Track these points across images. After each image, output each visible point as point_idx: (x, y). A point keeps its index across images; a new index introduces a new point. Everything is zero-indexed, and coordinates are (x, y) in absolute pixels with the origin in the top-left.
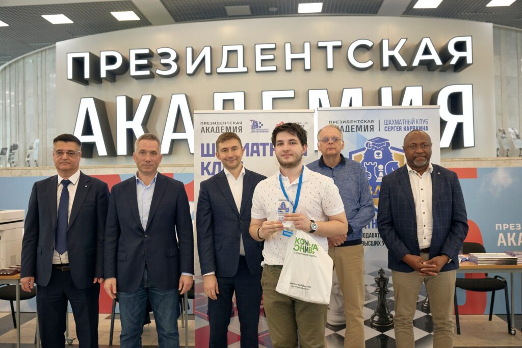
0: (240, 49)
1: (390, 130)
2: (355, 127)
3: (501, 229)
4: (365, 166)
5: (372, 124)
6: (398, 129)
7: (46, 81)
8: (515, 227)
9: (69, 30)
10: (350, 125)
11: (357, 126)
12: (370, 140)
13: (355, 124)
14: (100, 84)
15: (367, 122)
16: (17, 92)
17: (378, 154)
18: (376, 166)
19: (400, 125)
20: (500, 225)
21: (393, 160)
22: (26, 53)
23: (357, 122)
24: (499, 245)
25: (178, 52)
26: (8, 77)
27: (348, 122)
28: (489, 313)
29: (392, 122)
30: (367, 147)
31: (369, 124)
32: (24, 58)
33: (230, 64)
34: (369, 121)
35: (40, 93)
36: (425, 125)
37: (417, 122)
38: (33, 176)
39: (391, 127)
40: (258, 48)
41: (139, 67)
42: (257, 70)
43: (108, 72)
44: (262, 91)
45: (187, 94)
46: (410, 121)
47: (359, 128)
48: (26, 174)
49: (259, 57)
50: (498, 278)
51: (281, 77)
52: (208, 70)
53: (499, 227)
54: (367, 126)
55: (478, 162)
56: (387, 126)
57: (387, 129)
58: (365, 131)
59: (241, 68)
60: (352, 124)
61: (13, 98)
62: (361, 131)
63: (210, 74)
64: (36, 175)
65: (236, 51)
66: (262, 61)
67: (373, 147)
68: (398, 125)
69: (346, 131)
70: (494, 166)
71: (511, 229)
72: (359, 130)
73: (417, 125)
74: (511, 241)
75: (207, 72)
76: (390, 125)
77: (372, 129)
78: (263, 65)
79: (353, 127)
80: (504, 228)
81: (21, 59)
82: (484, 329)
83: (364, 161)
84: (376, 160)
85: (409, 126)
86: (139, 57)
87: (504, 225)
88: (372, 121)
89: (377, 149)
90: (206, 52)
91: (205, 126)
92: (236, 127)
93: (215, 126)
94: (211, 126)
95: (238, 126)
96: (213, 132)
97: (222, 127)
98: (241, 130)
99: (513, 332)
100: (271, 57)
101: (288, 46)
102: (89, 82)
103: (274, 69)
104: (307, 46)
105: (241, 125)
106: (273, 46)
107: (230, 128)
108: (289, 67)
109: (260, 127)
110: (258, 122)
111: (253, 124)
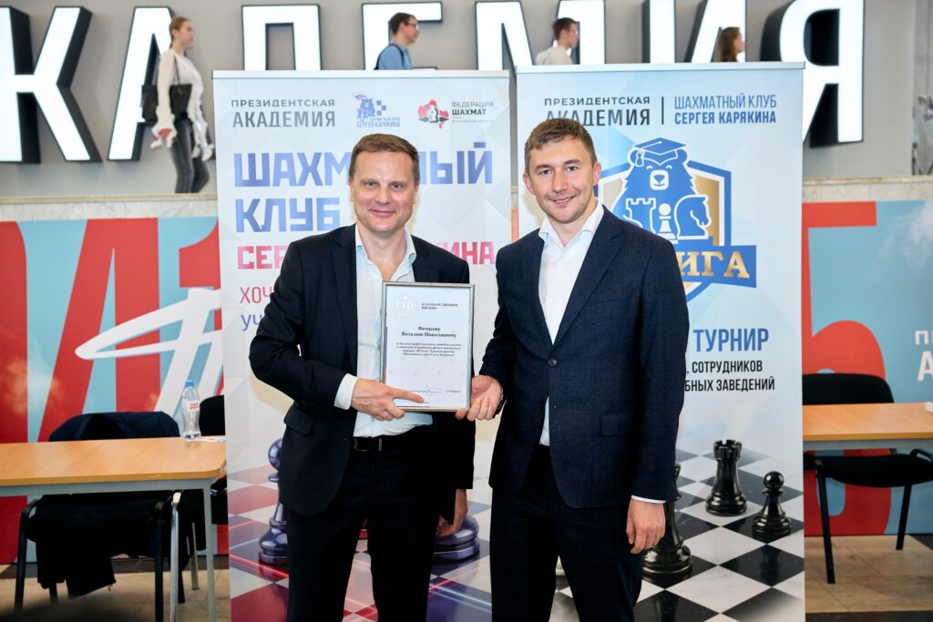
1: (687, 120)
2: (605, 114)
3: (926, 342)
4: (627, 208)
5: (646, 106)
6: (707, 120)
10: (594, 108)
11: (611, 112)
12: (639, 146)
13: (606, 107)
15: (634, 101)
17: (659, 178)
18: (654, 207)
19: (712, 109)
20: (926, 333)
21: (693, 193)
23: (611, 101)
24: (921, 378)
27: (590, 101)
28: (896, 529)
29: (692, 103)
30: (634, 161)
31: (639, 107)
34: (638, 100)
36: (769, 109)
37: (750, 102)
39: (690, 114)
44: (363, 5)
46: (734, 99)
47: (615, 117)
50: (919, 455)
53: (922, 337)
54: (634, 112)
55: (880, 186)
56: (681, 111)
57: (680, 118)
58: (629, 123)
60: (599, 107)
62: (621, 124)
67: (647, 163)
68: (705, 110)
72: (615, 122)
73: (752, 109)
76: (688, 110)
77: (646, 119)
79: (601, 114)
83: (626, 195)
84: (655, 194)
85: (732, 111)
88: (647, 100)
89: (657, 168)
91: (242, 110)
92: (320, 114)
93: (267, 111)
94: (257, 111)
95: (325, 110)
96: (262, 125)
97: (285, 113)
98: (331, 121)
105: (331, 109)
107: (305, 114)
109: (379, 113)
110: (374, 102)
111: (363, 105)
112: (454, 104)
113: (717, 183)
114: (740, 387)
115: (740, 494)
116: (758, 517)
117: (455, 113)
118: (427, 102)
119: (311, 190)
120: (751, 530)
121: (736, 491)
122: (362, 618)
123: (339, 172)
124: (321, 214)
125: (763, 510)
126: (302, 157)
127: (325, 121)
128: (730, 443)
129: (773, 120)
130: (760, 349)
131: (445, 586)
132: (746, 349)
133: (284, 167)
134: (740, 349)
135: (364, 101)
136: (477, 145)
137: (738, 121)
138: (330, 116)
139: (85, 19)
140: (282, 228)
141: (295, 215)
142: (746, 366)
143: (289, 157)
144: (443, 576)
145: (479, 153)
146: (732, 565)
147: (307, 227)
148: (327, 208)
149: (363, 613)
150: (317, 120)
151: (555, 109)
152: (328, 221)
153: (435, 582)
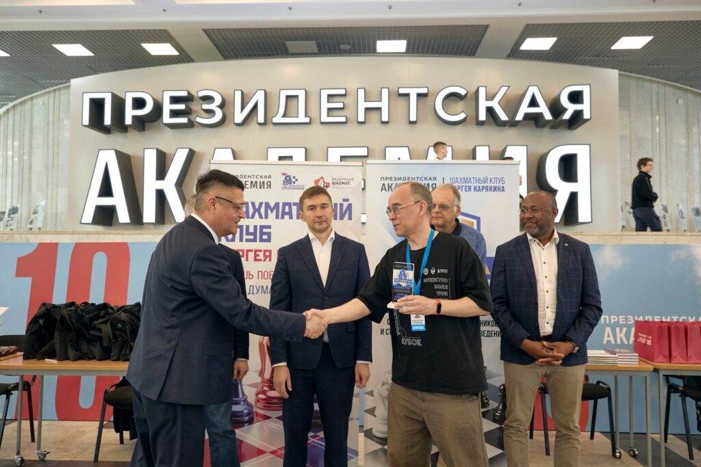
0: (301, 94)
3: (608, 322)
6: (468, 189)
7: (59, 128)
8: (627, 320)
9: (89, 64)
14: (125, 134)
15: (428, 179)
16: (21, 141)
19: (470, 184)
20: (607, 317)
22: (34, 92)
24: (605, 342)
25: (226, 97)
26: (11, 122)
27: (405, 178)
28: (590, 429)
29: (459, 181)
31: (432, 182)
32: (32, 99)
33: (289, 113)
34: (430, 179)
35: (50, 143)
36: (502, 185)
37: (491, 181)
38: (16, 242)
40: (324, 94)
41: (174, 114)
42: (322, 121)
43: (135, 118)
44: (328, 148)
45: (234, 148)
46: (482, 179)
48: (7, 240)
49: (325, 105)
50: (601, 384)
51: (352, 130)
52: (261, 119)
53: (605, 319)
54: (429, 184)
59: (302, 118)
61: (16, 149)
63: (264, 124)
64: (20, 242)
65: (297, 96)
66: (329, 109)
68: (466, 184)
70: (601, 242)
71: (621, 322)
73: (492, 185)
74: (621, 338)
75: (259, 121)
78: (330, 114)
80: (612, 321)
81: (28, 99)
85: (481, 185)
86: (175, 100)
87: (612, 317)
90: (259, 97)
92: (263, 182)
98: (269, 186)
99: (618, 454)
100: (341, 105)
101: (361, 92)
102: (112, 131)
103: (343, 119)
104: (385, 93)
105: (269, 180)
106: (343, 92)
107: (256, 182)
108: (361, 118)
109: (294, 183)
110: (292, 177)
111: (286, 179)
112: (333, 179)
113: (473, 223)
114: (486, 335)
115: (485, 396)
116: (496, 410)
117: (333, 183)
119: (257, 221)
120: (492, 417)
122: (272, 456)
123: (272, 212)
124: (262, 233)
125: (499, 406)
126: (253, 204)
127: (266, 186)
129: (503, 190)
131: (319, 440)
135: (287, 177)
136: (345, 200)
137: (484, 190)
138: (269, 184)
139: (192, 154)
140: (241, 240)
141: (248, 233)
142: (489, 323)
144: (318, 434)
145: (345, 205)
147: (254, 240)
148: (265, 230)
149: (273, 452)
150: (262, 185)
151: (386, 183)
152: (265, 237)
153: (313, 437)
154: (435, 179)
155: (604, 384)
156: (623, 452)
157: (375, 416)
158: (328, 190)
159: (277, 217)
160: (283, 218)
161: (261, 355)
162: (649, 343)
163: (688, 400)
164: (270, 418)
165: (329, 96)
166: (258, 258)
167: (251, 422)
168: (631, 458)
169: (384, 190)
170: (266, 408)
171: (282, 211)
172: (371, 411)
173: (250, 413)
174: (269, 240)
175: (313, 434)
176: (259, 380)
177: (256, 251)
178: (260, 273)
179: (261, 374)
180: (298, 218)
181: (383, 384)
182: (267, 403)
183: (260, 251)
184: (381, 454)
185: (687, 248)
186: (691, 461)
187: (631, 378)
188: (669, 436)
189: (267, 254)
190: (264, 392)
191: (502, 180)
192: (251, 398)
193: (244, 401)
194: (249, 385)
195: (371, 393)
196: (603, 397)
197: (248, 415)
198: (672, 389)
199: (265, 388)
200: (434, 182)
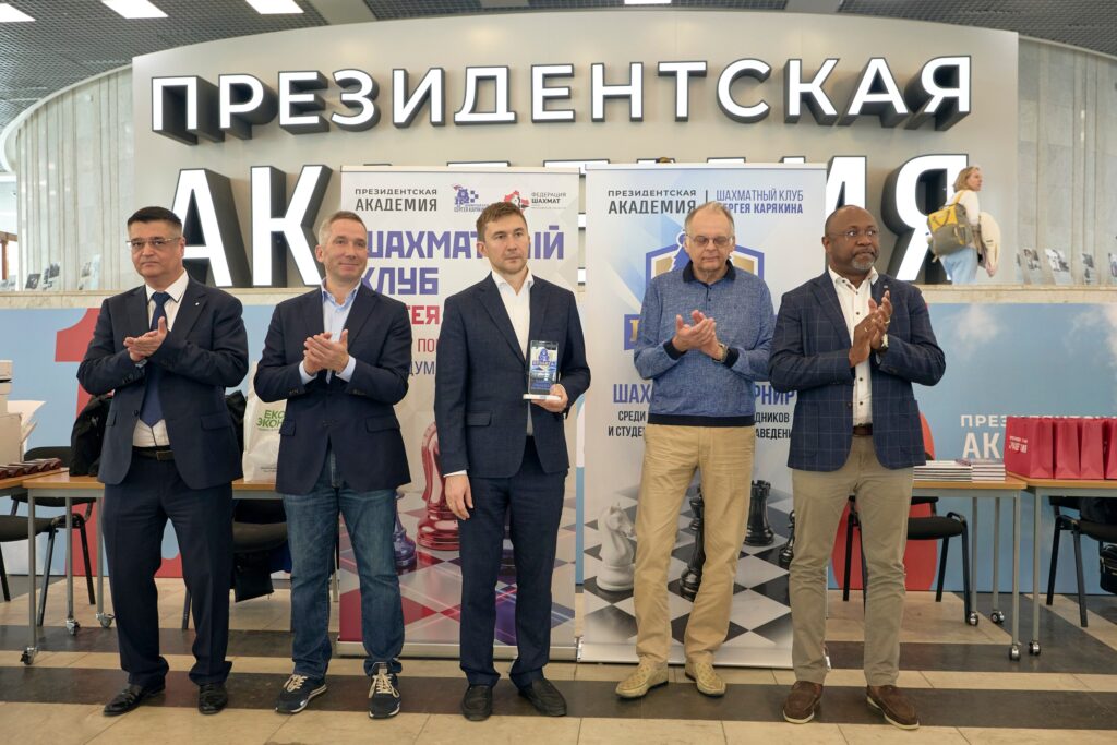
0: (501, 74)
2: (659, 204)
3: (971, 425)
6: (744, 210)
7: (117, 139)
9: (161, 33)
11: (663, 202)
13: (660, 198)
14: (221, 143)
15: (683, 193)
16: (60, 162)
19: (748, 201)
20: (970, 417)
22: (77, 80)
23: (664, 193)
24: (966, 455)
25: (379, 81)
27: (646, 193)
29: (732, 195)
30: (681, 241)
31: (687, 199)
32: (73, 91)
33: (483, 105)
34: (686, 193)
35: (106, 163)
36: (797, 202)
37: (781, 195)
40: (538, 73)
41: (298, 109)
42: (535, 117)
43: (235, 117)
44: (544, 161)
45: (394, 164)
46: (767, 193)
47: (667, 206)
49: (540, 92)
50: (954, 517)
52: (436, 117)
53: (967, 420)
54: (683, 202)
58: (678, 211)
59: (502, 114)
60: (655, 198)
61: (52, 175)
62: (671, 212)
63: (442, 124)
65: (494, 78)
66: (546, 99)
68: (742, 202)
69: (641, 212)
70: (966, 301)
71: (991, 425)
72: (667, 210)
73: (782, 202)
74: (990, 449)
75: (434, 120)
78: (548, 107)
79: (655, 204)
80: (978, 423)
81: (68, 92)
82: (919, 614)
85: (765, 203)
86: (298, 87)
87: (978, 417)
90: (434, 79)
91: (364, 197)
92: (425, 200)
93: (383, 198)
94: (375, 197)
95: (429, 197)
96: (379, 209)
97: (397, 200)
98: (434, 206)
99: (973, 620)
100: (565, 92)
101: (598, 70)
102: (200, 139)
103: (569, 115)
104: (637, 69)
105: (434, 196)
106: (568, 70)
107: (413, 200)
108: (598, 114)
109: (473, 200)
110: (469, 192)
111: (459, 194)
112: (534, 194)
113: (752, 262)
114: (770, 436)
115: (768, 528)
116: (784, 548)
117: (534, 201)
118: (511, 193)
119: (416, 262)
120: (777, 559)
121: (765, 525)
122: (445, 617)
123: (439, 247)
124: (424, 281)
126: (409, 234)
127: (429, 206)
128: (760, 483)
129: (800, 211)
130: (787, 403)
132: (775, 403)
133: (395, 242)
134: (770, 403)
135: (461, 191)
136: (552, 228)
137: (770, 211)
138: (433, 202)
140: (392, 291)
141: (402, 281)
142: (775, 418)
143: (399, 235)
145: (553, 235)
146: (761, 589)
147: (412, 291)
148: (428, 276)
149: (446, 612)
150: (423, 205)
151: (617, 199)
152: (429, 286)
153: (506, 589)
154: (693, 193)
155: (957, 516)
156: (981, 617)
157: (601, 559)
158: (526, 212)
159: (447, 255)
160: (455, 256)
161: (426, 469)
162: (1024, 449)
163: (1084, 538)
164: (440, 561)
165: (546, 77)
166: (418, 319)
167: (412, 567)
168: (994, 625)
169: (613, 212)
170: (434, 547)
171: (454, 245)
172: (595, 552)
173: (411, 554)
174: (434, 291)
175: (507, 585)
176: (423, 504)
177: (415, 308)
178: (422, 342)
179: (427, 495)
180: (479, 256)
181: (613, 511)
182: (435, 539)
183: (422, 308)
184: (610, 615)
185: (1099, 309)
186: (1083, 629)
187: (998, 500)
188: (1055, 597)
189: (433, 312)
190: (431, 524)
191: (798, 194)
192: (412, 533)
193: (401, 537)
194: (407, 513)
195: (594, 525)
196: (955, 534)
197: (407, 557)
198: (1062, 523)
199: (432, 518)
200: (693, 198)
